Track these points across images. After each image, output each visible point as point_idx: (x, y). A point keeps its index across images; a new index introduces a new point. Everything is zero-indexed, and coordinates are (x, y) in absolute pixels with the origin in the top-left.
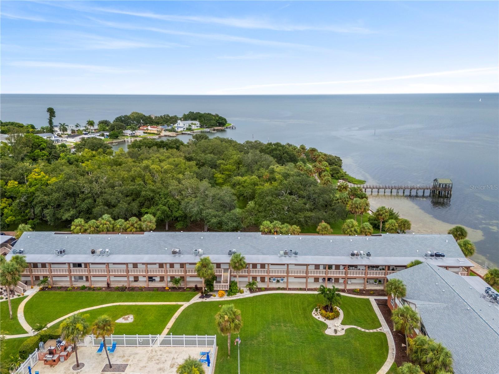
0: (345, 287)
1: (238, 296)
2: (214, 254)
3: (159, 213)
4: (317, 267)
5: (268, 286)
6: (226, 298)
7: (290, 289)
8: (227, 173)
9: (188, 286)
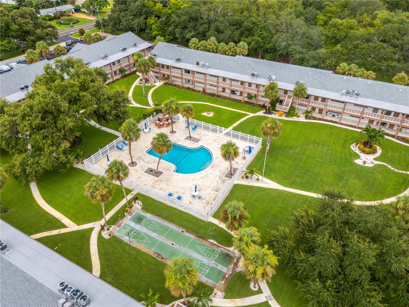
0: (397, 134)
1: (295, 119)
2: (285, 82)
3: (253, 43)
4: (376, 110)
5: (323, 117)
6: (284, 118)
7: (341, 124)
8: (329, 15)
9: (258, 103)
